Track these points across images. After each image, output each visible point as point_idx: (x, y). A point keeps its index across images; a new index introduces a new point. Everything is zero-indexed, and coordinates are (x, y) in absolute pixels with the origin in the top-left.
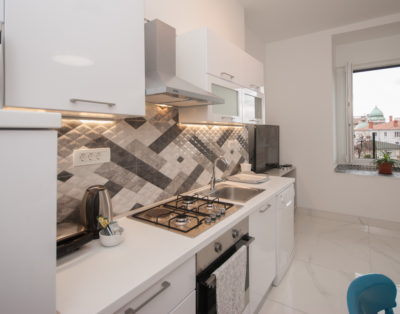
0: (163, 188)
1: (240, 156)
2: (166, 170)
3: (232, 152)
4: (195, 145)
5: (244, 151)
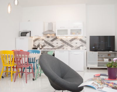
1: (81, 45)
2: (53, 45)
3: (76, 43)
4: (61, 41)
5: (84, 44)
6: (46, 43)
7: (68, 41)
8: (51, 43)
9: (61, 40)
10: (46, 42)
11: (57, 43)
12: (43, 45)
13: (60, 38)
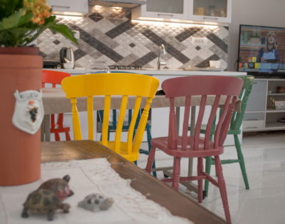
0: (116, 61)
1: (212, 54)
2: (118, 50)
3: (198, 48)
4: (148, 37)
5: (220, 50)
6: (87, 42)
7: (171, 38)
8: (107, 41)
9: (148, 33)
10: (86, 37)
11: (132, 45)
13: (141, 23)
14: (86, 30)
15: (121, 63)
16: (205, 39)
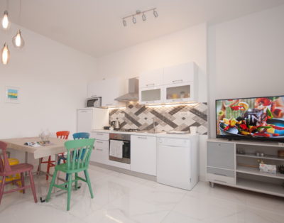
1: (194, 122)
2: (139, 121)
3: (184, 119)
4: (154, 114)
5: (201, 119)
6: (128, 118)
7: (166, 113)
8: (135, 117)
9: (154, 112)
10: (127, 116)
11: (146, 119)
12: (122, 121)
13: (150, 107)
14: (127, 113)
15: (140, 128)
16: (189, 113)
